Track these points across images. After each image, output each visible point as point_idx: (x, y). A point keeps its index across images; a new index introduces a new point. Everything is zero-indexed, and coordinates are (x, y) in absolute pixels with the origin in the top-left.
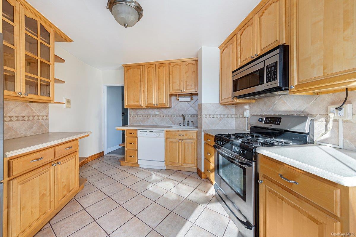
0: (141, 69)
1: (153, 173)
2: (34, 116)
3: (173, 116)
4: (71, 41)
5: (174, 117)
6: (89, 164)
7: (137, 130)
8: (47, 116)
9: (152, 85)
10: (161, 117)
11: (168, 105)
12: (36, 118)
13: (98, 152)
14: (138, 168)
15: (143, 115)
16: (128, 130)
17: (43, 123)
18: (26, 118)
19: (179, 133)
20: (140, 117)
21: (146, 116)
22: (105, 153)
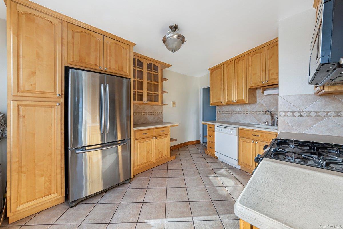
0: (222, 68)
1: (224, 168)
2: (155, 113)
3: (258, 113)
4: (170, 66)
5: (260, 114)
6: (188, 146)
7: (214, 125)
8: (162, 112)
9: (231, 82)
10: (244, 113)
11: (248, 100)
12: (156, 113)
13: (196, 140)
14: (216, 160)
15: (227, 112)
16: (209, 124)
17: (160, 117)
18: (152, 114)
19: (253, 133)
20: (225, 113)
21: (230, 113)
22: (201, 142)
